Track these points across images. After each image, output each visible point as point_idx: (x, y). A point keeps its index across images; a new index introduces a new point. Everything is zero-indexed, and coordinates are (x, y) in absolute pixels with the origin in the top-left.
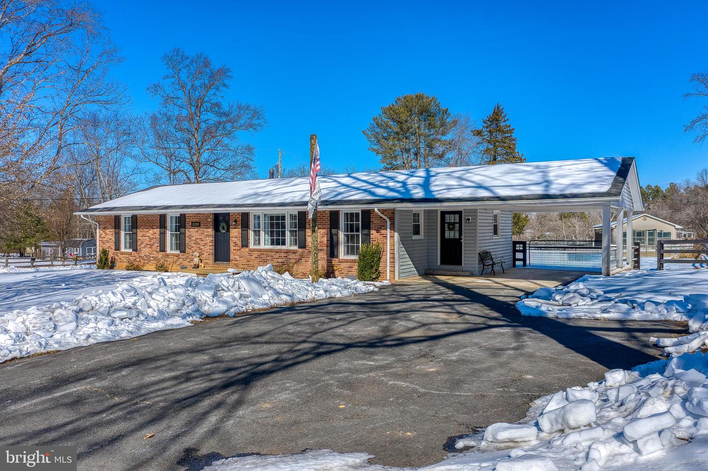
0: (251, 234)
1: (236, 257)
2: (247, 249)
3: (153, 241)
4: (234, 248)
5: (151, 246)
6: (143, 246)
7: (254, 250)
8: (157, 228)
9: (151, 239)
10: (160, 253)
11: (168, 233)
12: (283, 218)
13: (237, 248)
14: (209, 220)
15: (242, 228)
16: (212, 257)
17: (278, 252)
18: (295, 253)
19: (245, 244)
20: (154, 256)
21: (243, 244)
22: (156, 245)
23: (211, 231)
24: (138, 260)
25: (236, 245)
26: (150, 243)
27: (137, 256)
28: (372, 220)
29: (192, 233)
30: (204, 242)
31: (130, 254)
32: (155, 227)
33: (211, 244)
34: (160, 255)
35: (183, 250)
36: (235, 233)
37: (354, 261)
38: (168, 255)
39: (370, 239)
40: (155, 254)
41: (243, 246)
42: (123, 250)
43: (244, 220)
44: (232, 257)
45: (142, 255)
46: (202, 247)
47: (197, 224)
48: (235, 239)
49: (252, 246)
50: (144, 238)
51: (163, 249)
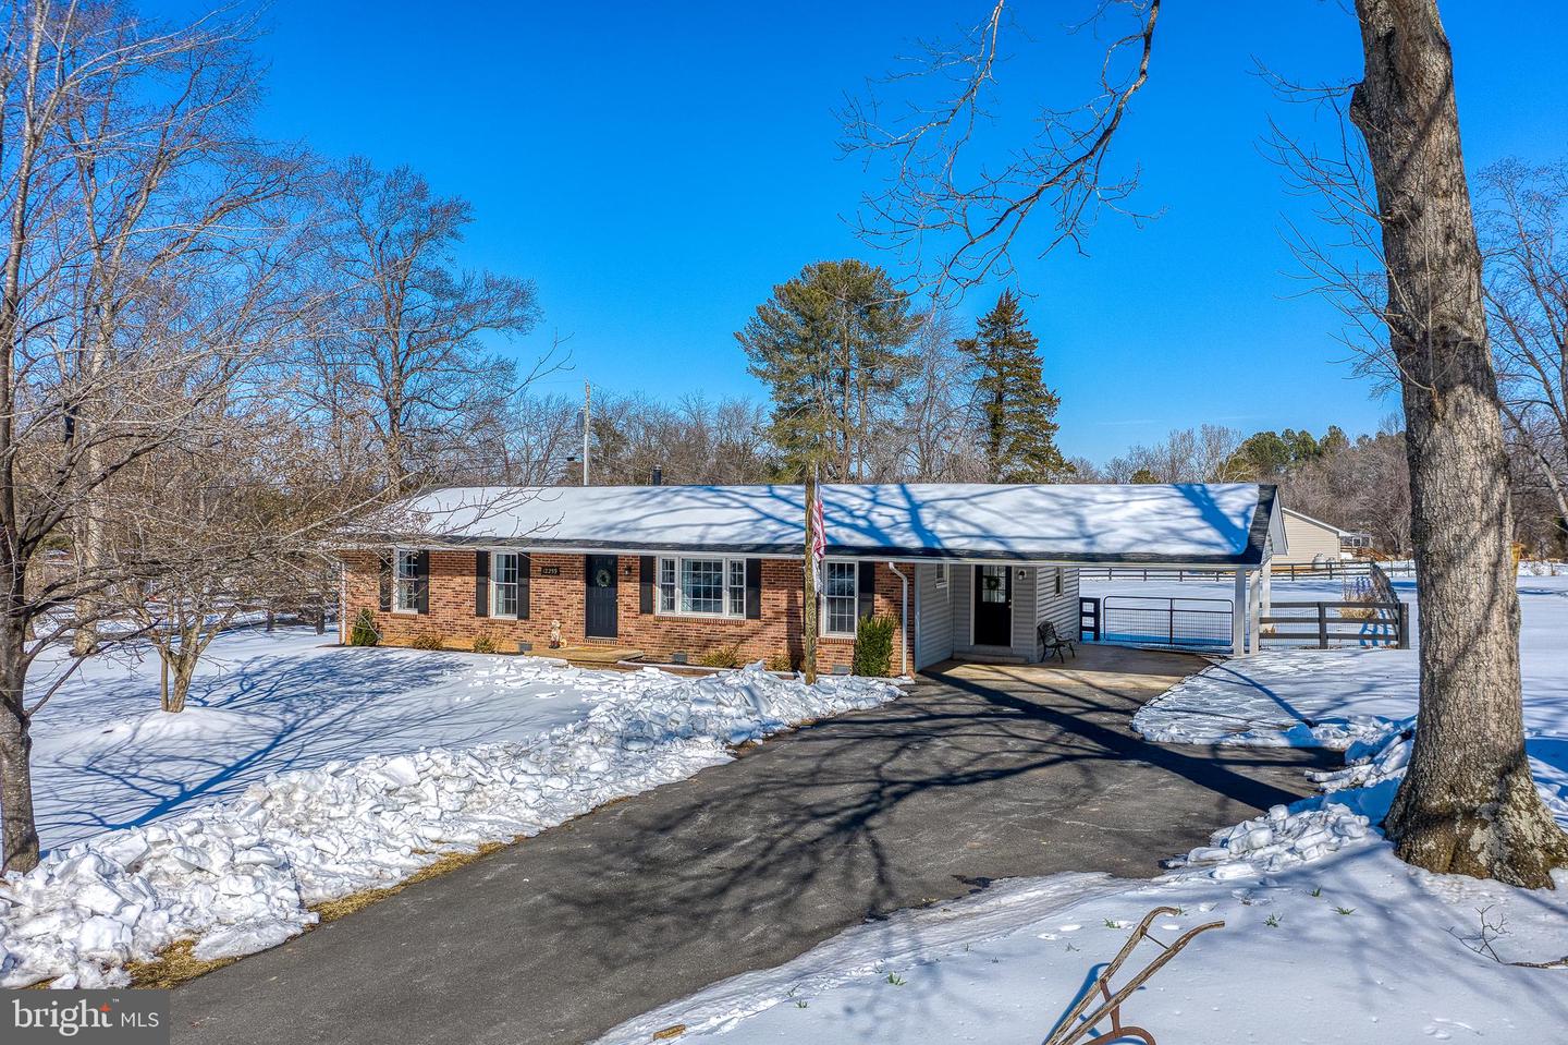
0: (658, 592)
1: (629, 629)
2: (651, 617)
3: (461, 597)
4: (626, 614)
5: (458, 606)
6: (441, 604)
7: (663, 619)
8: (471, 574)
9: (457, 594)
10: (476, 618)
11: (493, 585)
12: (718, 566)
13: (631, 614)
14: (577, 564)
15: (641, 581)
16: (582, 629)
17: (708, 624)
18: (741, 626)
19: (647, 607)
20: (464, 623)
21: (643, 608)
22: (468, 603)
23: (580, 585)
24: (430, 629)
25: (629, 608)
26: (456, 600)
27: (428, 622)
28: (877, 577)
29: (542, 588)
30: (566, 603)
31: (414, 619)
32: (465, 572)
33: (579, 606)
34: (477, 622)
35: (525, 614)
36: (628, 591)
37: (847, 642)
38: (493, 623)
39: (873, 607)
40: (466, 620)
41: (642, 612)
42: (396, 609)
43: (646, 571)
44: (621, 629)
45: (437, 621)
46: (562, 611)
47: (554, 569)
48: (627, 600)
49: (658, 611)
50: (443, 591)
51: (482, 610)
